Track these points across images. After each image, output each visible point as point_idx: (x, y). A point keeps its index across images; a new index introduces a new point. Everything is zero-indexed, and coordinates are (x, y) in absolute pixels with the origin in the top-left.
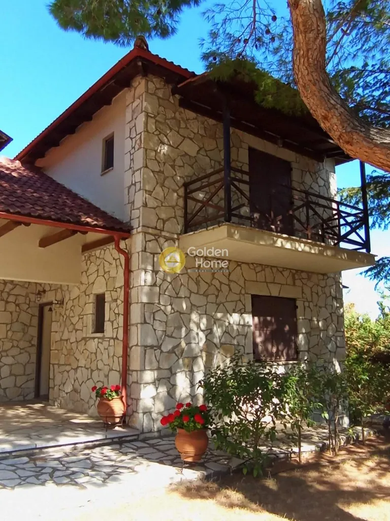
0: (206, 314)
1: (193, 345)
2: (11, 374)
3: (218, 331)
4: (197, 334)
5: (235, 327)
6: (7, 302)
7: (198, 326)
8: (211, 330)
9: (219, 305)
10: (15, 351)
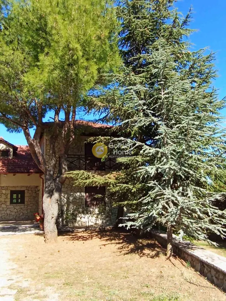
0: (67, 193)
1: (62, 202)
2: (30, 212)
3: (71, 198)
4: (64, 199)
5: (78, 197)
6: (28, 190)
7: (64, 197)
8: (69, 198)
9: (72, 190)
10: (32, 205)
